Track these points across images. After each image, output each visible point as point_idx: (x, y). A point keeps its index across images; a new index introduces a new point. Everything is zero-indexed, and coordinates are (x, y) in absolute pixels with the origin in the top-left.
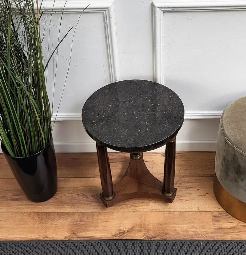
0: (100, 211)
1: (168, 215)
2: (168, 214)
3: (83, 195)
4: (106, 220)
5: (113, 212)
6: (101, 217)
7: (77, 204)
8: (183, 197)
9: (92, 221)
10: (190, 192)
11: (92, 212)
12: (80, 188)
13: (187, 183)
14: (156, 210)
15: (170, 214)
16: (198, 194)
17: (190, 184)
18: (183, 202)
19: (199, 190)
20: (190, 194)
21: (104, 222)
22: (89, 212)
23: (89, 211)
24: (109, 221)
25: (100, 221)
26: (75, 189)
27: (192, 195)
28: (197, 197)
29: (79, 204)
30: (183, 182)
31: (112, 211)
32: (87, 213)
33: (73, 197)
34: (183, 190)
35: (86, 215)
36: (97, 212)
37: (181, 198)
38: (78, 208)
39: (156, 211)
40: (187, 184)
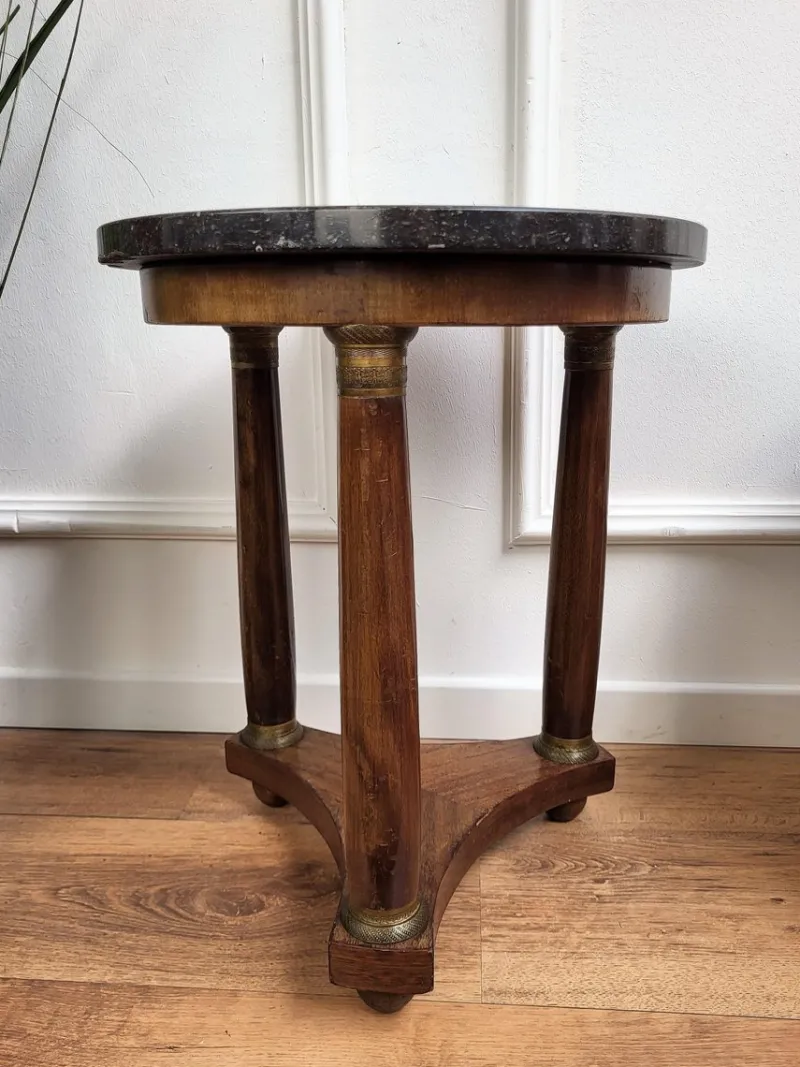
0: (154, 983)
1: (607, 1031)
2: (609, 1025)
3: (84, 893)
4: (171, 1040)
5: (234, 993)
6: (143, 1019)
7: (25, 934)
8: (689, 933)
9: (76, 1036)
10: (729, 909)
11: (98, 985)
12: (78, 861)
13: (701, 864)
14: (520, 993)
15: (619, 1024)
16: (786, 924)
17: (719, 871)
18: (698, 961)
19: (781, 900)
20: (729, 917)
21: (157, 1048)
22: (79, 984)
23: (85, 978)
24: (192, 1047)
25: (131, 1042)
26: (51, 862)
27: (745, 926)
28: (781, 937)
29: (37, 937)
30: (674, 861)
31: (230, 987)
32: (61, 989)
33: (23, 898)
34: (685, 895)
35: (53, 998)
36: (131, 985)
37: (681, 938)
38: (20, 954)
39: (523, 1000)
40: (701, 872)
